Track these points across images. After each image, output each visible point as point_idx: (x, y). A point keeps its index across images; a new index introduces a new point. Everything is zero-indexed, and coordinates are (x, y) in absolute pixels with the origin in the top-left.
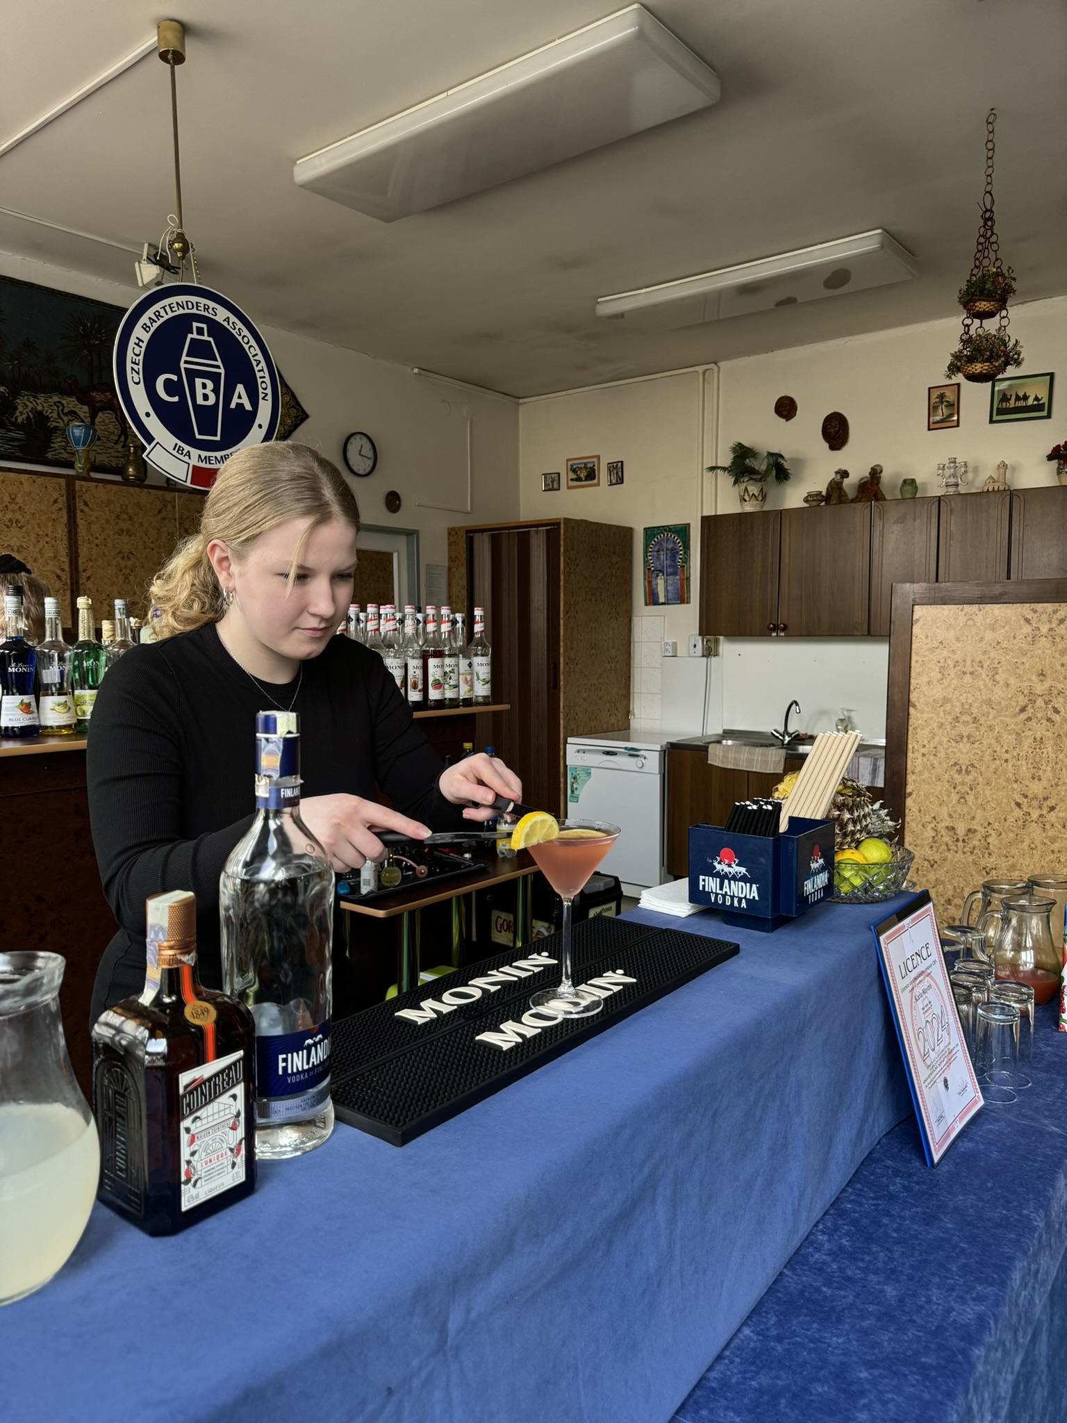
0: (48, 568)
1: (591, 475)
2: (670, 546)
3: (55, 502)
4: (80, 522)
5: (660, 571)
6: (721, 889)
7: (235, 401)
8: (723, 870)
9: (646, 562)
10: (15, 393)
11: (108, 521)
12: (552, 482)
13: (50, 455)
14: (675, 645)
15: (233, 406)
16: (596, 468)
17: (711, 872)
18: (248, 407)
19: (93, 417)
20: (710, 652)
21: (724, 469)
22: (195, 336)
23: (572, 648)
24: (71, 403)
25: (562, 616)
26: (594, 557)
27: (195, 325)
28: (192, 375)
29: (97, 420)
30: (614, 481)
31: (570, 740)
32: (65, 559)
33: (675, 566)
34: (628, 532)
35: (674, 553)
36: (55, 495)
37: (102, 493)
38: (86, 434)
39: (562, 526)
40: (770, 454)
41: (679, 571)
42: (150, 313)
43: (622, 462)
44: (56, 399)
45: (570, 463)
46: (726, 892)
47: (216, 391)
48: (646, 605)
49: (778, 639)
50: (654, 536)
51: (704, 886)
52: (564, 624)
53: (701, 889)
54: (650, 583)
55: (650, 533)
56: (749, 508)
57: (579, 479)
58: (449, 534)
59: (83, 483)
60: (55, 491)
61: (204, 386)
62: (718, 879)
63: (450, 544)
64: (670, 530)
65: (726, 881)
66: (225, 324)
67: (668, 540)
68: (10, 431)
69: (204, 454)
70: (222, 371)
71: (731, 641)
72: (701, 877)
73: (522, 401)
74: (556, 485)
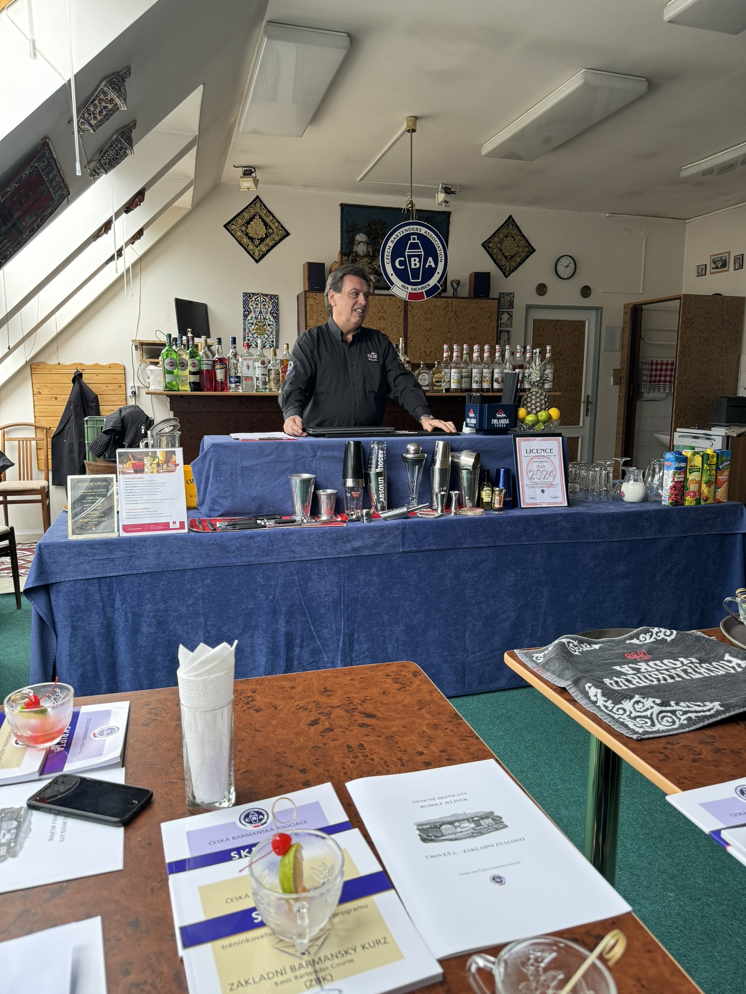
1: (724, 264)
7: (428, 264)
12: (702, 270)
15: (427, 266)
16: (727, 260)
18: (433, 266)
22: (412, 241)
23: (685, 374)
25: (678, 354)
27: (412, 237)
28: (410, 257)
31: (678, 430)
34: (739, 302)
36: (399, 304)
39: (684, 299)
42: (394, 236)
43: (743, 255)
45: (712, 258)
47: (420, 262)
52: (679, 359)
57: (717, 268)
58: (625, 308)
61: (415, 260)
63: (625, 313)
66: (425, 234)
69: (413, 287)
70: (423, 253)
73: (687, 221)
74: (704, 272)
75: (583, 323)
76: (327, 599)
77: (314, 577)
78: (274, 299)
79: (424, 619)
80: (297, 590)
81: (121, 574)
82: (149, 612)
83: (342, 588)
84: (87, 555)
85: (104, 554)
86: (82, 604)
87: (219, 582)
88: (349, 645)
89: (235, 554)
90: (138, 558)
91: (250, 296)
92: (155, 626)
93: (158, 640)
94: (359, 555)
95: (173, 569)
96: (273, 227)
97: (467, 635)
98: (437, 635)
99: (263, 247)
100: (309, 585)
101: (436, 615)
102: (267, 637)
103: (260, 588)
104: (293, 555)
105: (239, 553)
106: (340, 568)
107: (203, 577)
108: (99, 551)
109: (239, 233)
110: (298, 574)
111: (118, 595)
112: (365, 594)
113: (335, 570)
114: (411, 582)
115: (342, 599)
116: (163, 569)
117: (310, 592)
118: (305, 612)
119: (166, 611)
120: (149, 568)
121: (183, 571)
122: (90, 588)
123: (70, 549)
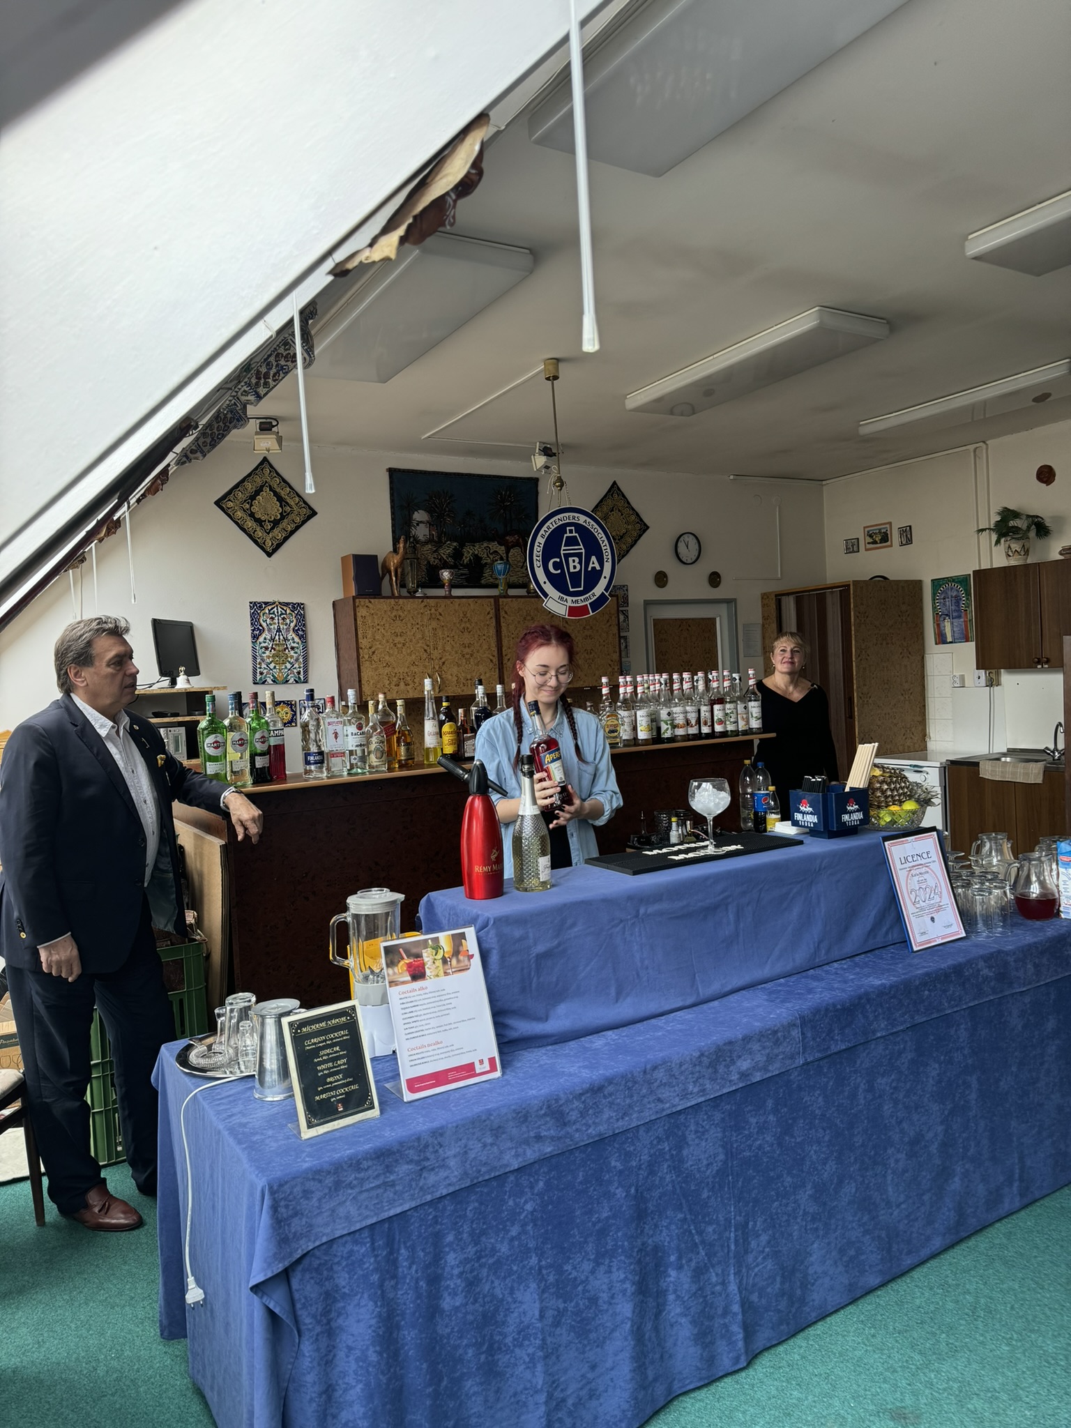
0: (485, 655)
1: (885, 538)
2: (955, 594)
3: (488, 614)
4: (502, 624)
5: (947, 615)
7: (591, 565)
8: (802, 811)
9: (934, 608)
10: (462, 545)
11: (519, 622)
12: (853, 546)
13: (483, 582)
14: (962, 678)
15: (590, 569)
16: (889, 532)
17: (798, 813)
18: (598, 568)
19: (507, 553)
20: (992, 683)
22: (568, 535)
23: (865, 685)
24: (494, 546)
25: (854, 659)
26: (883, 609)
27: (568, 528)
28: (567, 556)
29: (510, 554)
30: (904, 543)
32: (495, 649)
33: (959, 611)
34: (915, 587)
35: (957, 600)
36: (488, 609)
37: (515, 604)
38: (505, 568)
39: (851, 587)
40: (1028, 516)
41: (963, 615)
42: (545, 528)
43: (910, 527)
44: (485, 545)
45: (866, 530)
46: (805, 820)
47: (580, 563)
48: (936, 644)
49: (1043, 671)
50: (939, 586)
52: (856, 666)
54: (938, 625)
55: (937, 583)
56: (1013, 562)
57: (875, 542)
58: (762, 598)
59: (504, 600)
60: (488, 607)
61: (574, 561)
62: (802, 814)
63: (763, 606)
64: (954, 581)
65: (805, 815)
66: (584, 524)
67: (952, 589)
68: (460, 569)
69: (574, 599)
70: (583, 551)
71: (1009, 672)
73: (824, 483)
74: (855, 549)
75: (713, 621)
76: (709, 1171)
77: (691, 1137)
78: (298, 609)
79: (836, 1169)
80: (669, 1166)
81: (406, 1207)
82: (452, 1268)
83: (729, 1146)
84: (350, 1186)
85: (378, 1176)
86: (343, 1283)
87: (556, 1182)
88: (744, 1243)
89: (578, 1126)
90: (433, 1169)
91: (261, 607)
92: (462, 1291)
93: (468, 1317)
94: (749, 1083)
95: (487, 1177)
96: (292, 504)
97: (889, 1178)
98: (854, 1190)
99: (278, 534)
100: (685, 1152)
101: (850, 1158)
102: (631, 1264)
103: (616, 1178)
104: (660, 1106)
105: (584, 1121)
106: (723, 1113)
107: (532, 1179)
108: (370, 1172)
109: (239, 513)
110: (667, 1138)
111: (403, 1251)
112: (760, 1147)
113: (718, 1116)
114: (817, 1112)
115: (730, 1165)
116: (472, 1181)
117: (685, 1166)
118: (681, 1204)
119: (479, 1258)
120: (450, 1185)
121: (501, 1178)
122: (356, 1248)
123: (320, 1181)
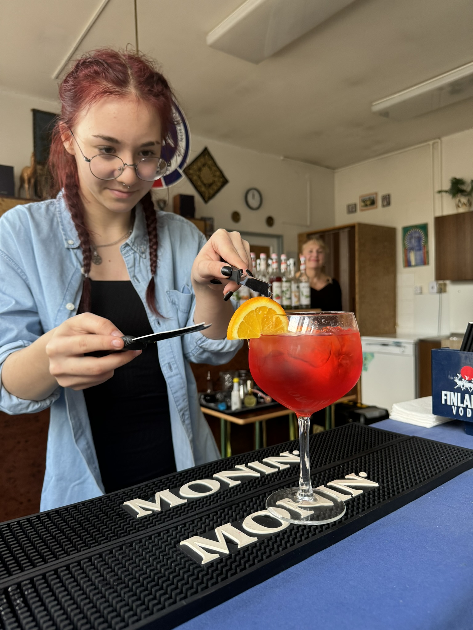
1: (373, 203)
2: (417, 235)
5: (412, 249)
6: (462, 402)
8: (463, 386)
9: (404, 245)
12: (352, 208)
14: (421, 288)
16: (375, 199)
17: (452, 387)
20: (442, 290)
21: (446, 192)
23: (363, 290)
26: (374, 243)
30: (385, 205)
33: (419, 245)
34: (392, 230)
35: (419, 239)
39: (356, 227)
41: (422, 248)
43: (389, 195)
45: (362, 198)
46: (467, 406)
48: (404, 267)
50: (407, 231)
51: (446, 400)
52: (358, 277)
53: (443, 402)
54: (406, 255)
55: (406, 230)
56: (462, 210)
57: (366, 205)
62: (459, 394)
63: (299, 241)
64: (416, 227)
65: (467, 396)
67: (415, 232)
72: (444, 393)
73: (335, 170)
74: (354, 210)
